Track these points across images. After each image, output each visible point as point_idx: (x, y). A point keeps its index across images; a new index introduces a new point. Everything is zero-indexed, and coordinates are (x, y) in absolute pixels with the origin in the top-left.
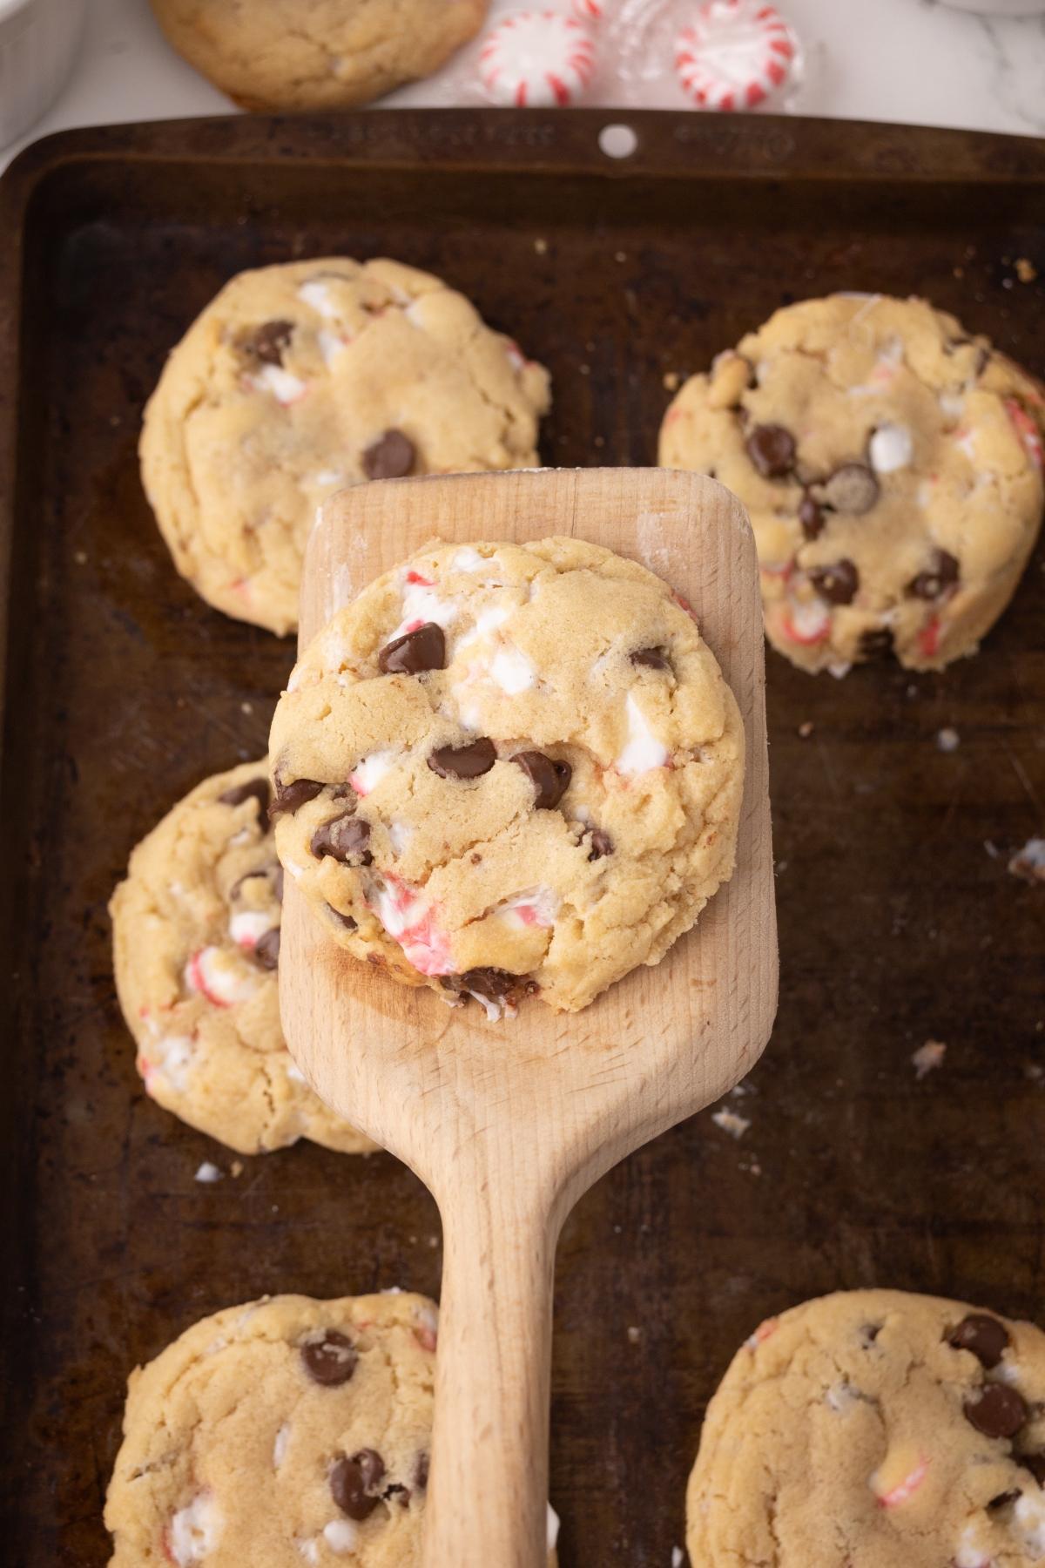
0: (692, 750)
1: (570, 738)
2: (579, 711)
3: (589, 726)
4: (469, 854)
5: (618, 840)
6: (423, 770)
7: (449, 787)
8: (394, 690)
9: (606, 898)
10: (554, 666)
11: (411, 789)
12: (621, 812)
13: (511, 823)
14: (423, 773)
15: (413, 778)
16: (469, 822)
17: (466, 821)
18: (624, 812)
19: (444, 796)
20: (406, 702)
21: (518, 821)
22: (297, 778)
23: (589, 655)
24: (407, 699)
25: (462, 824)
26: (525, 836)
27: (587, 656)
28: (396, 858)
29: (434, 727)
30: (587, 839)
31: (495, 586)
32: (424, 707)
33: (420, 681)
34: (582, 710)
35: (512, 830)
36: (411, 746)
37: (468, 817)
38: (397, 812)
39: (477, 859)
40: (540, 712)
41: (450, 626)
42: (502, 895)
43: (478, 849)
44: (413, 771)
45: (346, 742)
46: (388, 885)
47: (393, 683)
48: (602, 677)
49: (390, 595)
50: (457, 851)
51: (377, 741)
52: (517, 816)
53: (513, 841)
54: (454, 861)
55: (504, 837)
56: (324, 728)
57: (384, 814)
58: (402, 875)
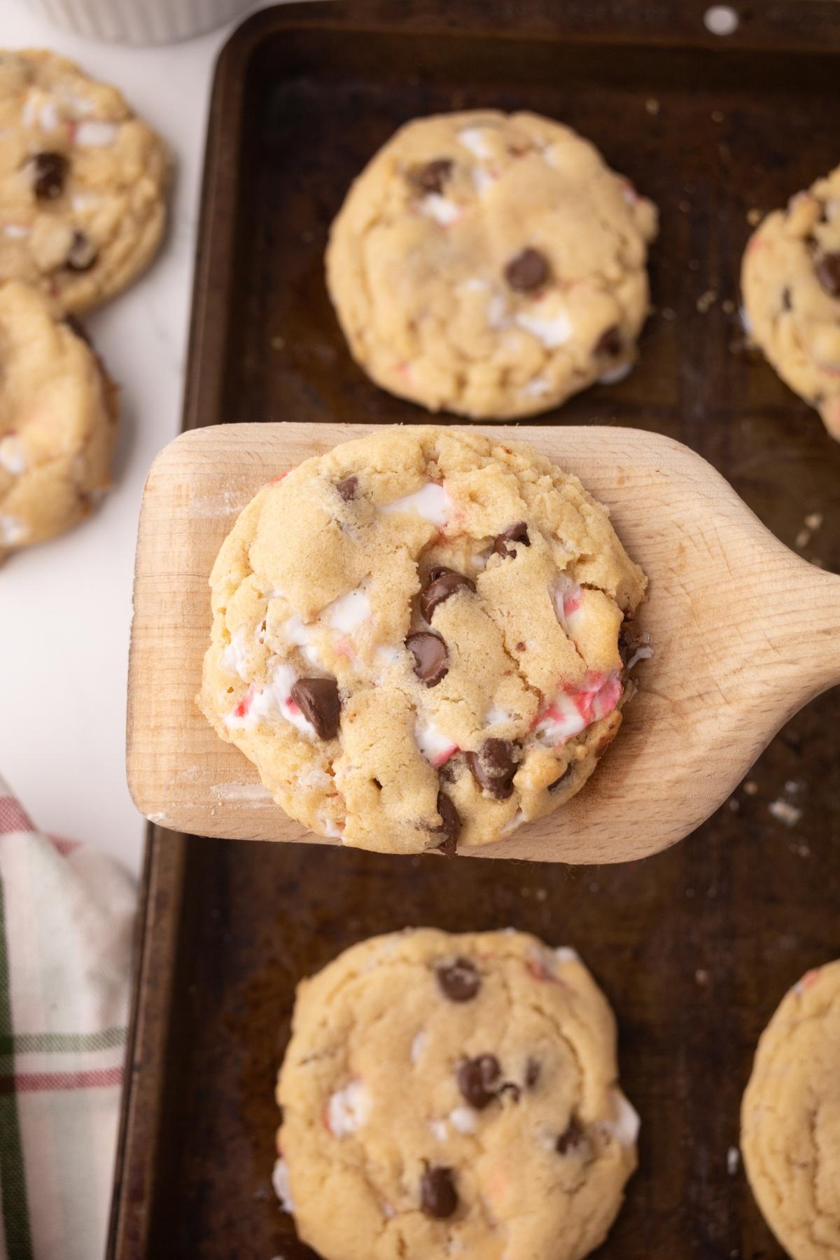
0: (427, 463)
1: (414, 561)
2: (391, 552)
3: (405, 544)
4: (515, 654)
5: (513, 518)
6: (440, 690)
7: (457, 666)
8: (358, 720)
9: (561, 534)
10: (347, 572)
11: (455, 701)
12: (485, 518)
13: (490, 617)
14: (443, 690)
15: (447, 699)
16: (488, 651)
17: (487, 654)
18: (486, 515)
19: (464, 671)
20: (370, 709)
21: (488, 609)
22: (437, 811)
23: (340, 539)
24: (368, 708)
25: (490, 658)
26: (502, 603)
27: (341, 542)
28: (518, 717)
29: (396, 684)
30: (510, 546)
31: (264, 628)
32: (375, 694)
33: (349, 697)
34: (389, 549)
35: (497, 616)
36: (412, 706)
37: (484, 653)
38: (477, 714)
39: (521, 646)
40: (389, 585)
41: (297, 672)
42: (555, 623)
43: (511, 646)
44: (439, 699)
45: (407, 763)
46: (542, 726)
47: (351, 721)
48: (362, 530)
49: (259, 731)
50: (513, 665)
51: (407, 735)
52: (483, 609)
53: (506, 614)
54: (522, 668)
55: (502, 622)
56: (391, 784)
57: (478, 727)
58: (534, 713)
